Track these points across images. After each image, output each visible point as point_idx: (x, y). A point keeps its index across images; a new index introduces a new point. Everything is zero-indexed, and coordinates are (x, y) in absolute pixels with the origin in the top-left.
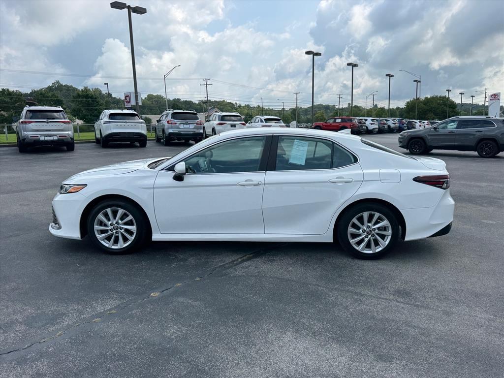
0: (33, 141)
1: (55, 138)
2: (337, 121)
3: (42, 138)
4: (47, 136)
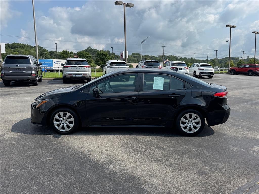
0: (69, 77)
1: (81, 76)
3: (74, 76)
4: (77, 75)
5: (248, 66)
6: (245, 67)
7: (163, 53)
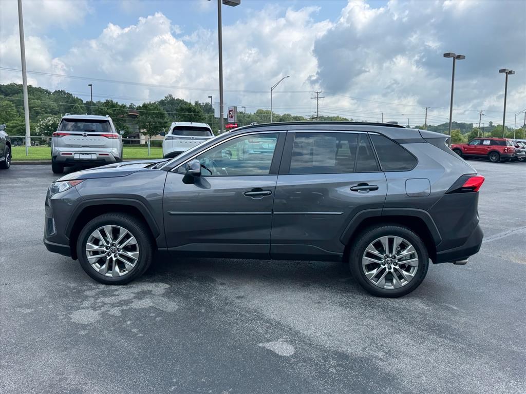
0: (65, 160)
1: (94, 157)
2: (485, 143)
3: (77, 157)
4: (83, 154)
5: (488, 142)
6: (481, 143)
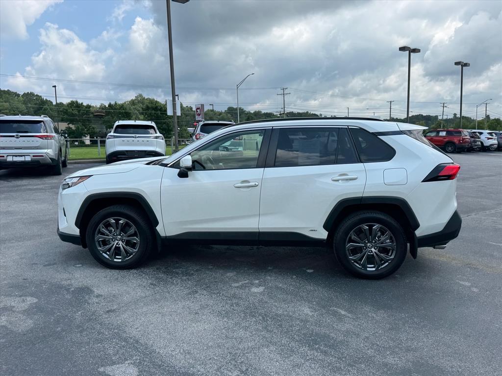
1: (28, 159)
2: (441, 134)
3: (10, 159)
4: (16, 156)
5: (444, 134)
7: (283, 107)
